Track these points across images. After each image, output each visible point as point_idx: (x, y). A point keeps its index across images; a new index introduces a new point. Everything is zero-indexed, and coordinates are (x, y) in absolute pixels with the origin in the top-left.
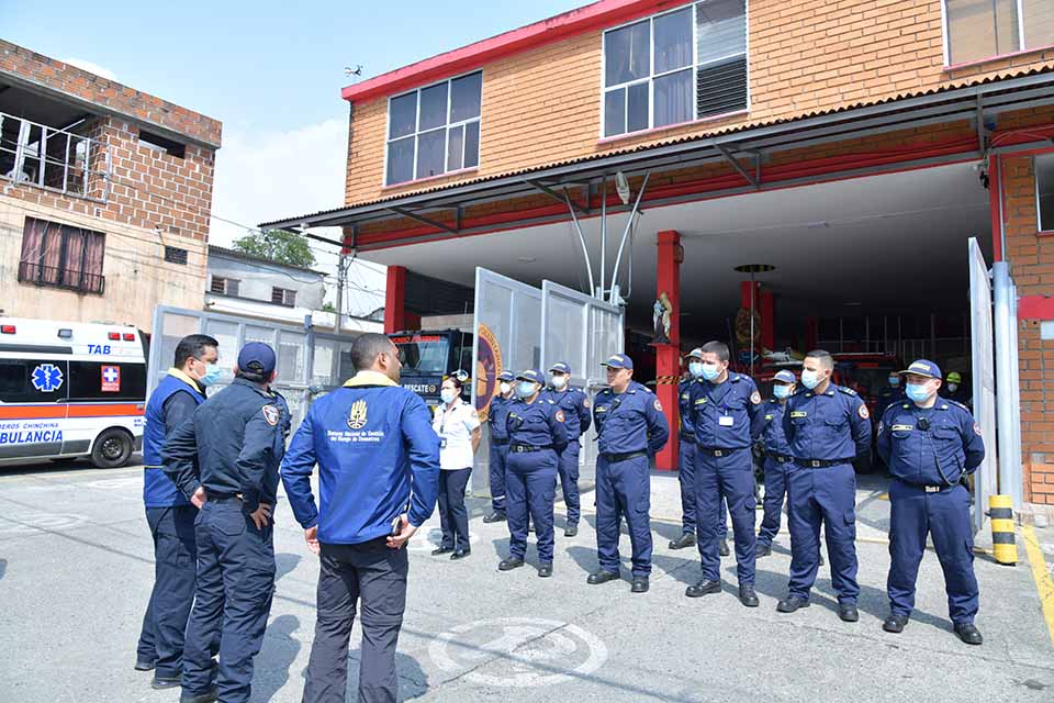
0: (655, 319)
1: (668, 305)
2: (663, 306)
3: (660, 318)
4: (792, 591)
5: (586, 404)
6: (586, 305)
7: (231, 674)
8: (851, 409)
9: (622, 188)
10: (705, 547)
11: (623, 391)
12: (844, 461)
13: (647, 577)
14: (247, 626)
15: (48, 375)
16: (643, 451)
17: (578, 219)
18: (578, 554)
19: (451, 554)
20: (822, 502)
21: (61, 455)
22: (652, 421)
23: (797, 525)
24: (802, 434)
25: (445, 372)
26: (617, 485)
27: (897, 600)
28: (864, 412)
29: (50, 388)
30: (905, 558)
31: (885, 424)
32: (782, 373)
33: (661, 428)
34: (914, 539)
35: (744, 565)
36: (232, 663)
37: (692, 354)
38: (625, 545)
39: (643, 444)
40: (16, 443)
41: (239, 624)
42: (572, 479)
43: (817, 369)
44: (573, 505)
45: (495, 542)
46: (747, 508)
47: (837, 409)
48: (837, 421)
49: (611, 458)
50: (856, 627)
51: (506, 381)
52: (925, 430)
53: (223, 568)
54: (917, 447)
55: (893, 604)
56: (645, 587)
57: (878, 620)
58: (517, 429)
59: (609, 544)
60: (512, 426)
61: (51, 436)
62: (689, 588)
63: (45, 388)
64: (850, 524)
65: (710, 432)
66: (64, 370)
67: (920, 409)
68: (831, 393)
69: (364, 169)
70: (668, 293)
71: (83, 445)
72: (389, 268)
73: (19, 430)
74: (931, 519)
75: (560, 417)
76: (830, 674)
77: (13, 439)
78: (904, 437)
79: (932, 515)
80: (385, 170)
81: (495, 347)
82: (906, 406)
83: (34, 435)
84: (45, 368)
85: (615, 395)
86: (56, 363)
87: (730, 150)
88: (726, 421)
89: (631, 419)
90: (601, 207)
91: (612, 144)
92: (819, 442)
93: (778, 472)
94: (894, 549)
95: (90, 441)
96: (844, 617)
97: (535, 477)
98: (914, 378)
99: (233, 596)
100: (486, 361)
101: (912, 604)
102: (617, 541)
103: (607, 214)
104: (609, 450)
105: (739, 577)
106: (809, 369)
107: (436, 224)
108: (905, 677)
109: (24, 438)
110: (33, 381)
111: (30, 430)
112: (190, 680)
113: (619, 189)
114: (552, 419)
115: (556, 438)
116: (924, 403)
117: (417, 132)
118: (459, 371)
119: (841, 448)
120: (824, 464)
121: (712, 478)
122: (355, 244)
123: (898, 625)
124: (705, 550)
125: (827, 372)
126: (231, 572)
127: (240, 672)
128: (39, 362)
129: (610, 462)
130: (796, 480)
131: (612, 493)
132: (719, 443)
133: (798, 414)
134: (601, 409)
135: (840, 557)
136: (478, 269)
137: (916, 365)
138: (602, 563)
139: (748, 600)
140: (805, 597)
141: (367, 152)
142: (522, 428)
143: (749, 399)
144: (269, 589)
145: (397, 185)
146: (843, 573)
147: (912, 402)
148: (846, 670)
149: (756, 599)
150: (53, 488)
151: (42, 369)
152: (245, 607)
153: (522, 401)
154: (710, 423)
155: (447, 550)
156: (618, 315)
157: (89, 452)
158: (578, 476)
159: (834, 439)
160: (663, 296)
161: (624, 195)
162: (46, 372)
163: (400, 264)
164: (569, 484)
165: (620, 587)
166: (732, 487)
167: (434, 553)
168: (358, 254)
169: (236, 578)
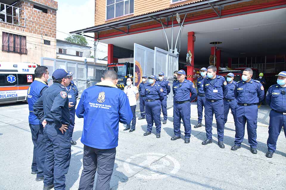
0: (187, 58)
1: (191, 54)
2: (189, 54)
3: (188, 58)
4: (235, 143)
5: (169, 85)
6: (168, 54)
7: (58, 181)
8: (258, 87)
9: (178, 18)
10: (208, 129)
11: (183, 82)
12: (255, 104)
13: (189, 138)
14: (62, 165)
15: (11, 78)
16: (189, 100)
17: (164, 28)
18: (167, 130)
19: (129, 130)
20: (247, 117)
21: (17, 101)
22: (192, 91)
23: (238, 124)
24: (241, 95)
25: (125, 75)
26: (181, 111)
27: (271, 148)
28: (262, 88)
29: (12, 82)
30: (274, 135)
31: (269, 92)
32: (230, 74)
33: (195, 93)
34: (277, 129)
35: (220, 135)
36: (57, 178)
37: (201, 70)
38: (182, 128)
39: (189, 98)
40: (4, 98)
41: (59, 165)
42: (165, 107)
43: (247, 75)
44: (165, 114)
45: (142, 126)
46: (222, 118)
47: (254, 87)
48: (253, 91)
49: (178, 103)
50: (257, 156)
51: (145, 78)
52: (284, 94)
53: (53, 147)
54: (281, 100)
55: (269, 149)
56: (189, 141)
57: (263, 153)
58: (148, 94)
59: (177, 128)
60: (147, 93)
61: (14, 95)
62: (203, 142)
63: (11, 82)
64: (255, 124)
65: (210, 94)
66: (16, 77)
67: (282, 87)
68: (251, 82)
69: (100, 15)
70: (191, 51)
71: (24, 98)
72: (108, 45)
73: (5, 94)
74: (284, 123)
75: (162, 90)
76: (253, 174)
77: (3, 96)
78: (276, 97)
79: (284, 122)
80: (106, 15)
81: (140, 67)
82: (277, 87)
83: (9, 95)
84: (10, 76)
85: (180, 83)
86: (13, 75)
87: (213, 5)
88: (216, 91)
89: (185, 91)
90: (172, 24)
91: (175, 4)
92: (247, 98)
93: (227, 105)
94: (270, 132)
95: (25, 97)
96: (253, 152)
97: (154, 109)
98: (280, 77)
99: (56, 156)
100: (138, 72)
101: (275, 149)
102: (179, 127)
103: (173, 27)
104: (178, 100)
105: (218, 139)
106: (245, 75)
107: (122, 31)
108: (277, 175)
109: (6, 96)
110: (7, 80)
111: (8, 94)
112: (46, 181)
113: (177, 19)
114: (159, 91)
115: (160, 97)
116: (283, 85)
117: (115, 3)
118: (130, 74)
119: (254, 100)
120: (248, 105)
121: (211, 109)
122: (98, 38)
123: (271, 155)
124: (207, 131)
125: (251, 76)
126: (55, 148)
127: (61, 180)
128: (8, 75)
129: (178, 104)
130: (238, 110)
131: (179, 113)
132: (213, 98)
133: (240, 89)
134: (175, 87)
135: (252, 134)
136: (135, 44)
137: (281, 73)
138: (175, 134)
139: (221, 146)
140: (240, 146)
141: (100, 10)
142: (150, 94)
143: (223, 84)
144: (69, 153)
145: (110, 19)
146: (252, 138)
147: (279, 85)
148: (257, 172)
149: (224, 146)
150: (15, 110)
151: (9, 76)
152: (61, 160)
153: (150, 85)
154: (210, 92)
155: (128, 129)
156: (177, 57)
157: (25, 99)
158: (167, 106)
159: (252, 97)
160: (189, 51)
161: (179, 20)
162: (11, 77)
163: (112, 43)
164: (164, 108)
165: (181, 141)
166: (217, 112)
167: (124, 130)
168: (99, 41)
169: (57, 150)
